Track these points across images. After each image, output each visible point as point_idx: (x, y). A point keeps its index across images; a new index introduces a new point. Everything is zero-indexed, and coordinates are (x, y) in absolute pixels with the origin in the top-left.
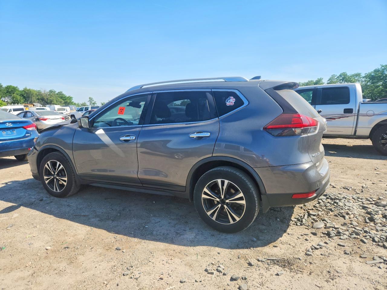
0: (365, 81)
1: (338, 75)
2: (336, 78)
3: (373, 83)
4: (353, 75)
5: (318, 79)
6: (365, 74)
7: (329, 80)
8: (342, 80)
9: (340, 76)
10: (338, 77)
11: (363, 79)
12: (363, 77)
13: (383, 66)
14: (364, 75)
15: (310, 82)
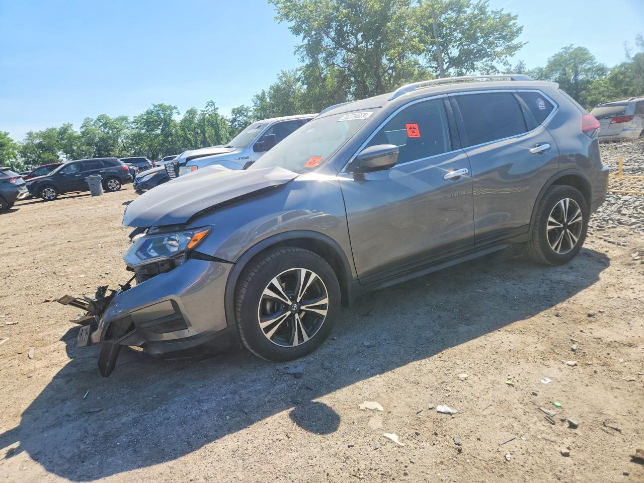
0: (137, 128)
1: (95, 118)
2: (92, 123)
3: (147, 131)
4: (118, 119)
5: (64, 125)
6: (134, 117)
7: (82, 127)
8: (103, 127)
9: (98, 119)
10: (95, 122)
11: (132, 125)
12: (133, 122)
13: (156, 106)
14: (132, 120)
15: (50, 131)
